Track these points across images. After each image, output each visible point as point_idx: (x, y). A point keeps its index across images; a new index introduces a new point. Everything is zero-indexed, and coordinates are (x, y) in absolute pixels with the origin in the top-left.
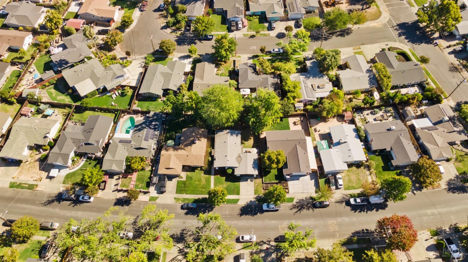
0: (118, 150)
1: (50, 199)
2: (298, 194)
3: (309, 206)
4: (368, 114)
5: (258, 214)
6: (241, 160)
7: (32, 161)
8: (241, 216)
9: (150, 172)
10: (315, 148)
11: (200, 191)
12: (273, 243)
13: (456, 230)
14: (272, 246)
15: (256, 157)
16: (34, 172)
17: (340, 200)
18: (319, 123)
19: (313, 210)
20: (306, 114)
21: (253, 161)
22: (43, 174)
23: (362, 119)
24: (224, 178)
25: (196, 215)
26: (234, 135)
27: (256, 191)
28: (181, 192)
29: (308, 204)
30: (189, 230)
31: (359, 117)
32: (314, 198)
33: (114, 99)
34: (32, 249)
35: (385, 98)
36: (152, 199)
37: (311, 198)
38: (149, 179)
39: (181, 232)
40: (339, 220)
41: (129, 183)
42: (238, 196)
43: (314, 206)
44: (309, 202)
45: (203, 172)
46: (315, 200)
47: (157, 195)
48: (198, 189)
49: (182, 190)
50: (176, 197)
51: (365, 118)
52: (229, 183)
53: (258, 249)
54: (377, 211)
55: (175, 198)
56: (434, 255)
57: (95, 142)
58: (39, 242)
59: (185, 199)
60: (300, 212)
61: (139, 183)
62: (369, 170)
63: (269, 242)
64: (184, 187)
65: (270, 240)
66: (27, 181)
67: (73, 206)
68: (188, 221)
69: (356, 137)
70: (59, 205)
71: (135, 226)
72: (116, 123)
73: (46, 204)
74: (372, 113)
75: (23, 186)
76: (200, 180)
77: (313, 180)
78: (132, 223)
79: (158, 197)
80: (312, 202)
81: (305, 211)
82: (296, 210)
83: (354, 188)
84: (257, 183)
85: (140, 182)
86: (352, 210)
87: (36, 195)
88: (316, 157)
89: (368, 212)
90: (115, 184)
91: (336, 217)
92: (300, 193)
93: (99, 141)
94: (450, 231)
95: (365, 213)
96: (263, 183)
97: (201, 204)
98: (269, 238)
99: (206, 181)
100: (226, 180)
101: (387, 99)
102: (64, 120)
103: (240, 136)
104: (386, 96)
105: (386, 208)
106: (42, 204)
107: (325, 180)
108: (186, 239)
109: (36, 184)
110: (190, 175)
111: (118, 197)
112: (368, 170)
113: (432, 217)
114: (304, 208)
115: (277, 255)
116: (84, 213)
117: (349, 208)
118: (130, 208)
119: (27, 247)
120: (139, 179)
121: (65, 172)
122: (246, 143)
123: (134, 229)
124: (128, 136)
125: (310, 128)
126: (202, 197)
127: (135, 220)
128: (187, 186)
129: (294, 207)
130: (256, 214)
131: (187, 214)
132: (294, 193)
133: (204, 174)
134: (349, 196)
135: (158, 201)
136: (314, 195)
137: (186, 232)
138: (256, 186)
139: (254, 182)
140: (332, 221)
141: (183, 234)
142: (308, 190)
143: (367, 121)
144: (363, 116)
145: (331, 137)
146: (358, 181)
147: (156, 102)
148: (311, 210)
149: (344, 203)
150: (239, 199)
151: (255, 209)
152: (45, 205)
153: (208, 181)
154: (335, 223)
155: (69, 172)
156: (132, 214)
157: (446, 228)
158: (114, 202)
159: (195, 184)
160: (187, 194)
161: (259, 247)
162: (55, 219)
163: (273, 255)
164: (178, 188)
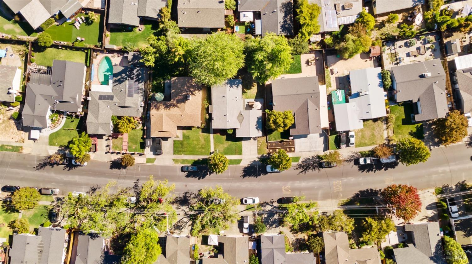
0: (100, 109)
1: (42, 162)
2: (304, 153)
3: (316, 166)
4: (400, 47)
5: (262, 175)
6: (243, 119)
7: (5, 119)
8: (243, 178)
9: (142, 131)
10: (329, 97)
11: (200, 151)
12: (276, 204)
13: (462, 187)
14: (275, 207)
15: (260, 114)
16: (12, 132)
17: (348, 158)
18: (337, 62)
19: (319, 170)
20: (322, 50)
21: (256, 120)
22: (24, 135)
23: (392, 54)
24: (225, 137)
25: (198, 178)
26: (233, 86)
27: (259, 151)
28: (179, 153)
29: (314, 163)
30: (192, 193)
31: (389, 51)
32: (321, 157)
33: (78, 28)
34: (41, 214)
35: (429, 21)
36: (149, 160)
37: (319, 157)
38: (142, 139)
39: (183, 195)
40: (345, 180)
41: (121, 144)
42: (240, 156)
43: (321, 166)
44: (315, 161)
45: (201, 130)
46: (322, 159)
47: (154, 157)
48: (197, 150)
49: (180, 151)
50: (175, 158)
51: (395, 53)
52: (230, 143)
53: (261, 210)
54: (385, 170)
55: (174, 160)
56: (432, 213)
57: (71, 99)
58: (45, 207)
59: (184, 161)
60: (305, 172)
61: (132, 144)
62: (387, 123)
63: (272, 203)
64: (182, 147)
65: (273, 201)
66: (9, 142)
67: (68, 170)
68: (191, 184)
69: (379, 86)
70: (53, 169)
71: (136, 190)
72: (89, 67)
73: (38, 167)
74: (406, 45)
75: (7, 149)
76: (198, 140)
77: (323, 138)
78: (133, 187)
79: (155, 159)
80: (319, 161)
81: (310, 171)
82: (301, 170)
83: (365, 145)
84: (261, 142)
85: (132, 142)
86: (360, 170)
87: (24, 158)
88: (329, 110)
89: (376, 171)
90: (107, 145)
91: (342, 177)
92: (306, 151)
93: (76, 98)
94: (456, 189)
95: (373, 172)
96: (267, 142)
97: (202, 165)
98: (273, 199)
99: (205, 140)
100: (227, 139)
101: (431, 23)
102: (24, 62)
103: (241, 86)
104: (431, 19)
105: (396, 167)
106: (35, 167)
107: (336, 137)
108: (189, 201)
109: (20, 146)
110: (187, 134)
111: (113, 160)
112: (385, 124)
113: (442, 175)
114: (310, 168)
115: (279, 216)
116: (82, 177)
117: (356, 167)
118: (128, 171)
119: (34, 212)
120: (131, 140)
121: (47, 132)
122: (248, 91)
123: (136, 193)
124: (108, 89)
125: (325, 69)
126: (202, 158)
127: (135, 184)
128: (185, 146)
129: (300, 166)
130: (259, 175)
131: (188, 176)
132: (300, 152)
133: (202, 132)
134: (359, 154)
135: (156, 163)
136: (322, 154)
137: (190, 195)
138: (259, 146)
139: (258, 141)
140: (337, 182)
141: (186, 197)
142: (316, 148)
143: (397, 57)
144: (395, 49)
145: (349, 82)
146: (372, 136)
147: (132, 32)
148: (317, 170)
149: (353, 162)
150: (242, 160)
151: (259, 171)
152: (38, 169)
153: (208, 141)
154: (340, 184)
155: (52, 132)
156: (131, 178)
157: (452, 186)
158: (110, 165)
159: (194, 144)
160: (185, 154)
161: (263, 208)
162: (53, 184)
163: (275, 215)
164: (175, 149)
